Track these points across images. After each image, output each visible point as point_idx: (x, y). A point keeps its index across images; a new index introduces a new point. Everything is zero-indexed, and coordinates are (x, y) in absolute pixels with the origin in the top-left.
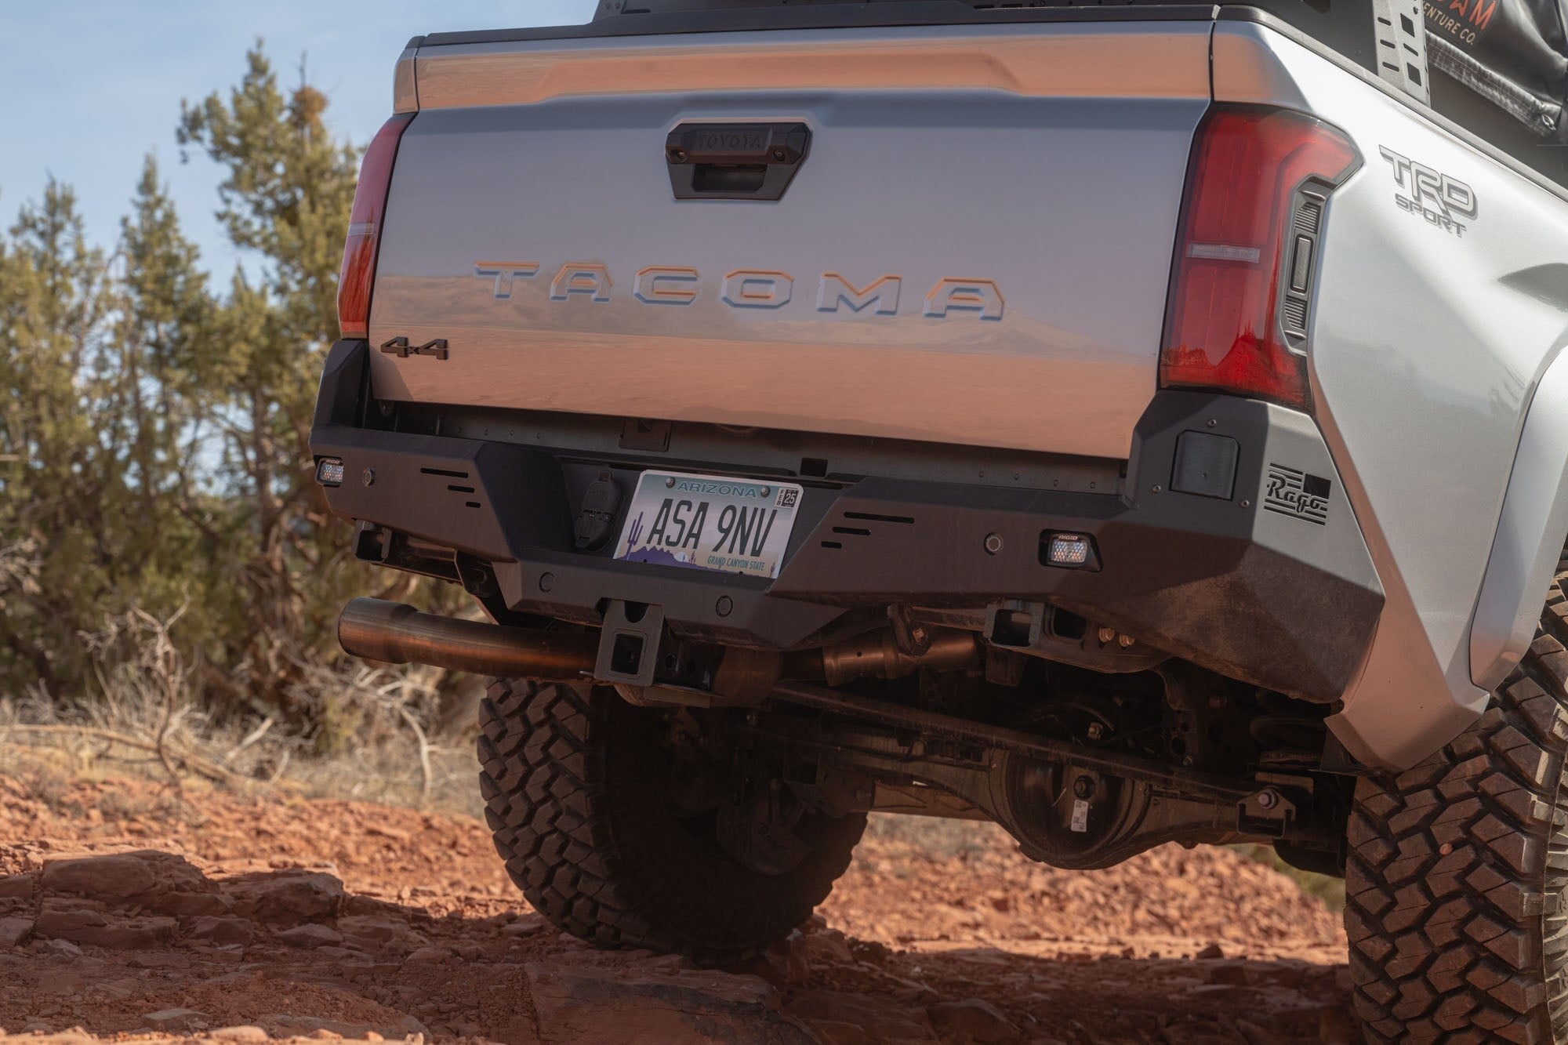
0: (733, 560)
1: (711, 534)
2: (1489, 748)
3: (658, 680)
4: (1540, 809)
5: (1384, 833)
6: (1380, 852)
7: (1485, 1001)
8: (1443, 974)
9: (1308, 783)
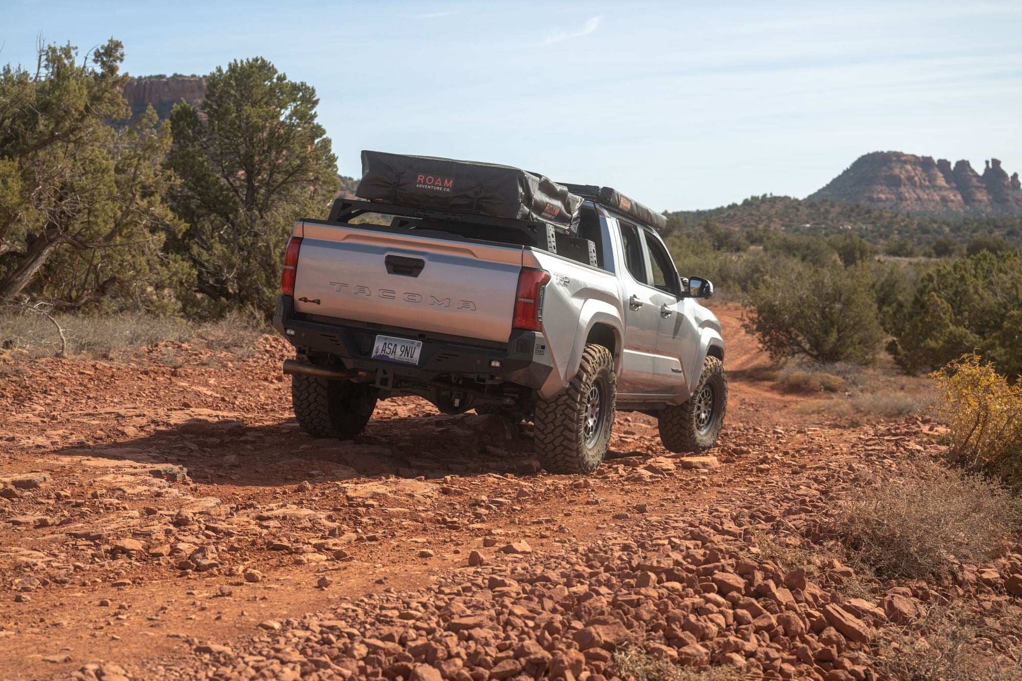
0: (405, 358)
1: (398, 352)
2: (567, 394)
3: (393, 387)
4: (579, 407)
5: (544, 412)
6: (544, 416)
7: (566, 448)
8: (556, 443)
9: (517, 396)
